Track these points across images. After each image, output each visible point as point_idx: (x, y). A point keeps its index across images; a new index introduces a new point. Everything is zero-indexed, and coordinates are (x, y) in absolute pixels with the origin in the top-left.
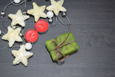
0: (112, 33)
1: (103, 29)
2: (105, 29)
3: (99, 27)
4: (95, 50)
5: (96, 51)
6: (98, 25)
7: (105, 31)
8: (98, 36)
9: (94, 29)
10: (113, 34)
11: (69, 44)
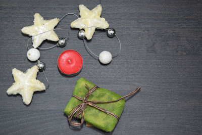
0: (195, 30)
1: (179, 23)
2: (183, 23)
3: (172, 19)
4: (163, 61)
5: (165, 62)
6: (170, 14)
7: (181, 25)
8: (169, 36)
9: (163, 23)
10: (197, 31)
11: (105, 113)
